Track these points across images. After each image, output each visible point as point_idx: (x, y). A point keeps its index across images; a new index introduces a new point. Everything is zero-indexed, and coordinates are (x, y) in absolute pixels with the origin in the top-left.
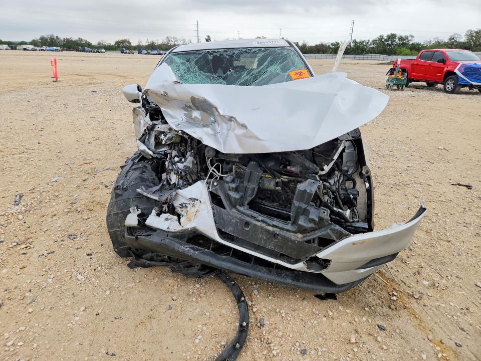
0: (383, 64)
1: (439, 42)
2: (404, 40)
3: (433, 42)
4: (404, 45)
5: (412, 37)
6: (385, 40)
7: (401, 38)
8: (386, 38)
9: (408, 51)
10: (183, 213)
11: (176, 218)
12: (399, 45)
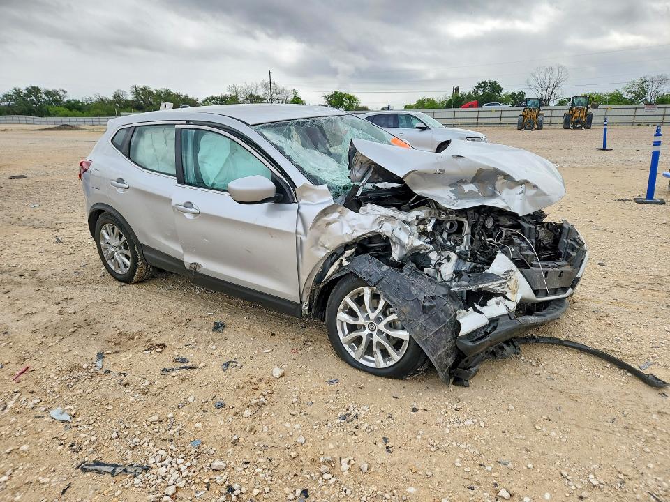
0: (50, 129)
1: (102, 100)
2: (54, 95)
3: (95, 99)
4: (58, 102)
5: (64, 92)
6: (25, 95)
7: (48, 93)
8: (26, 92)
9: (66, 111)
10: (505, 290)
11: (501, 298)
12: (49, 103)
